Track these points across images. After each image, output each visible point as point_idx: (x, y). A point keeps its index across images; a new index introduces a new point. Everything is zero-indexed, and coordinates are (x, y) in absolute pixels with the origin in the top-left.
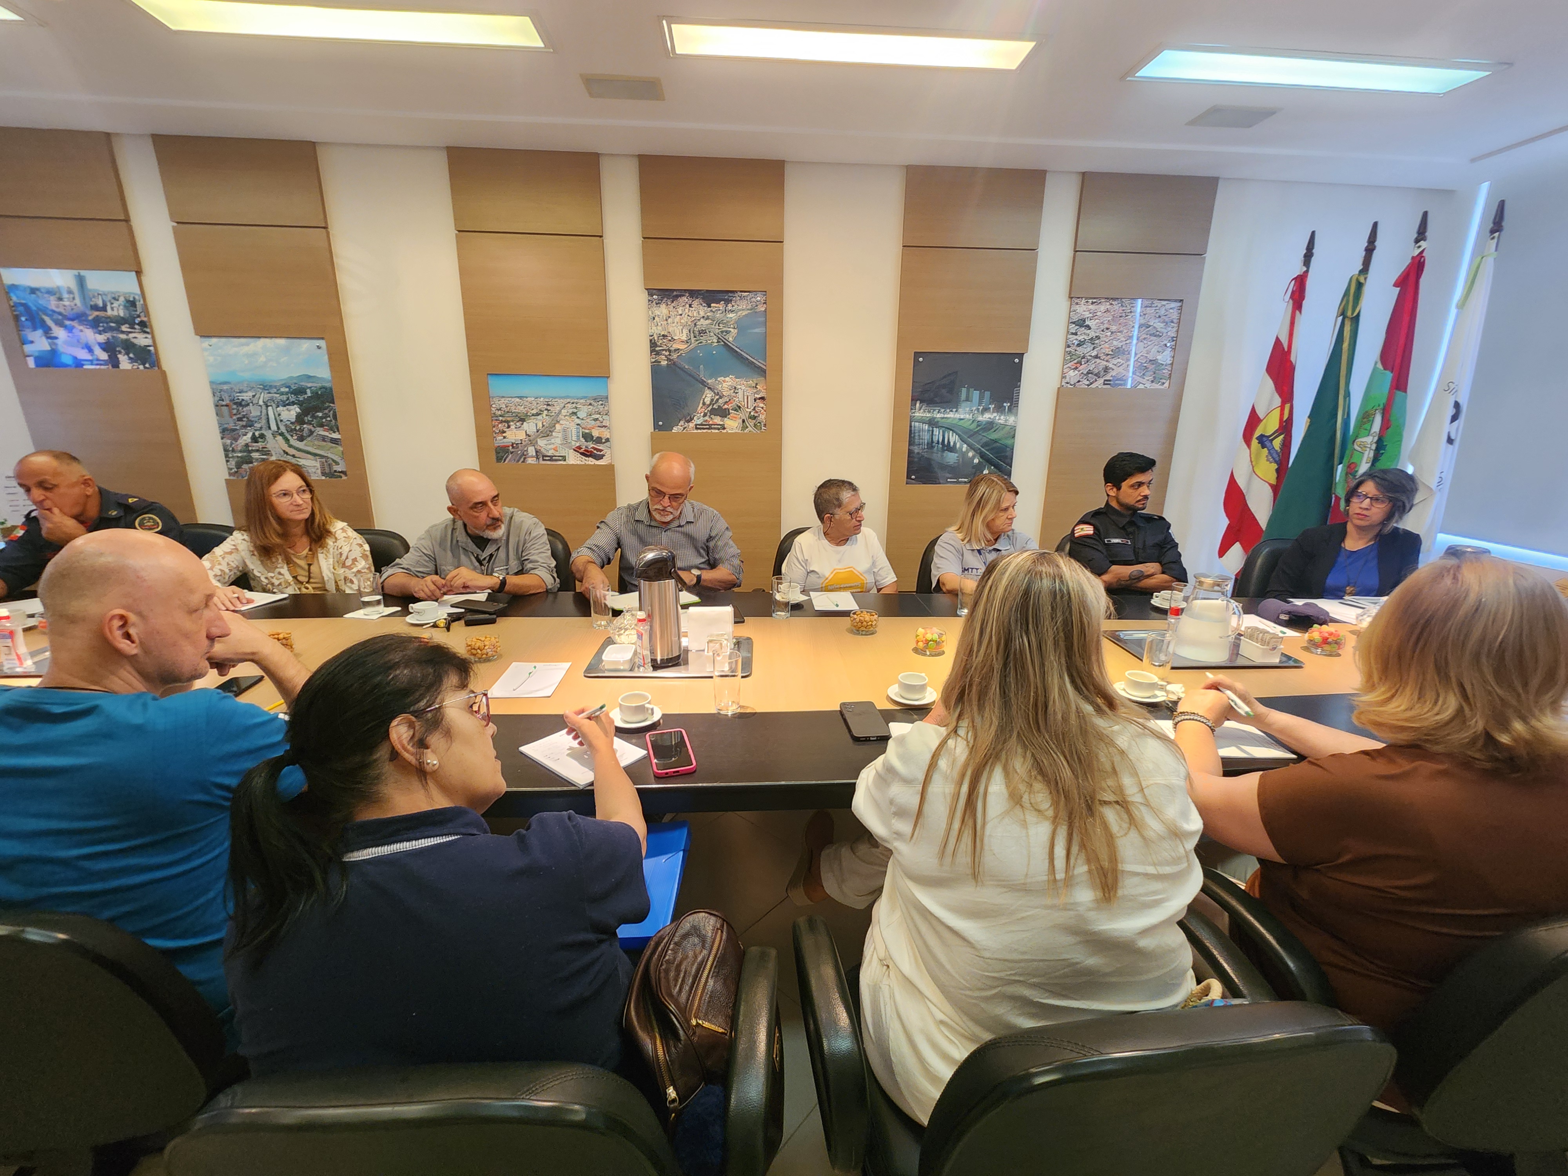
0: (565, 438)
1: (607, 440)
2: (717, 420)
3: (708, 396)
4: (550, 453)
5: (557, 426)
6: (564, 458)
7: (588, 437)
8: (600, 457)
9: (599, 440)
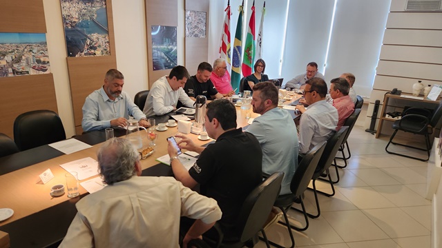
0: (28, 63)
1: (48, 62)
2: (93, 51)
3: (88, 42)
4: (20, 70)
5: (23, 57)
6: (28, 72)
7: (39, 61)
8: (46, 70)
9: (44, 63)
